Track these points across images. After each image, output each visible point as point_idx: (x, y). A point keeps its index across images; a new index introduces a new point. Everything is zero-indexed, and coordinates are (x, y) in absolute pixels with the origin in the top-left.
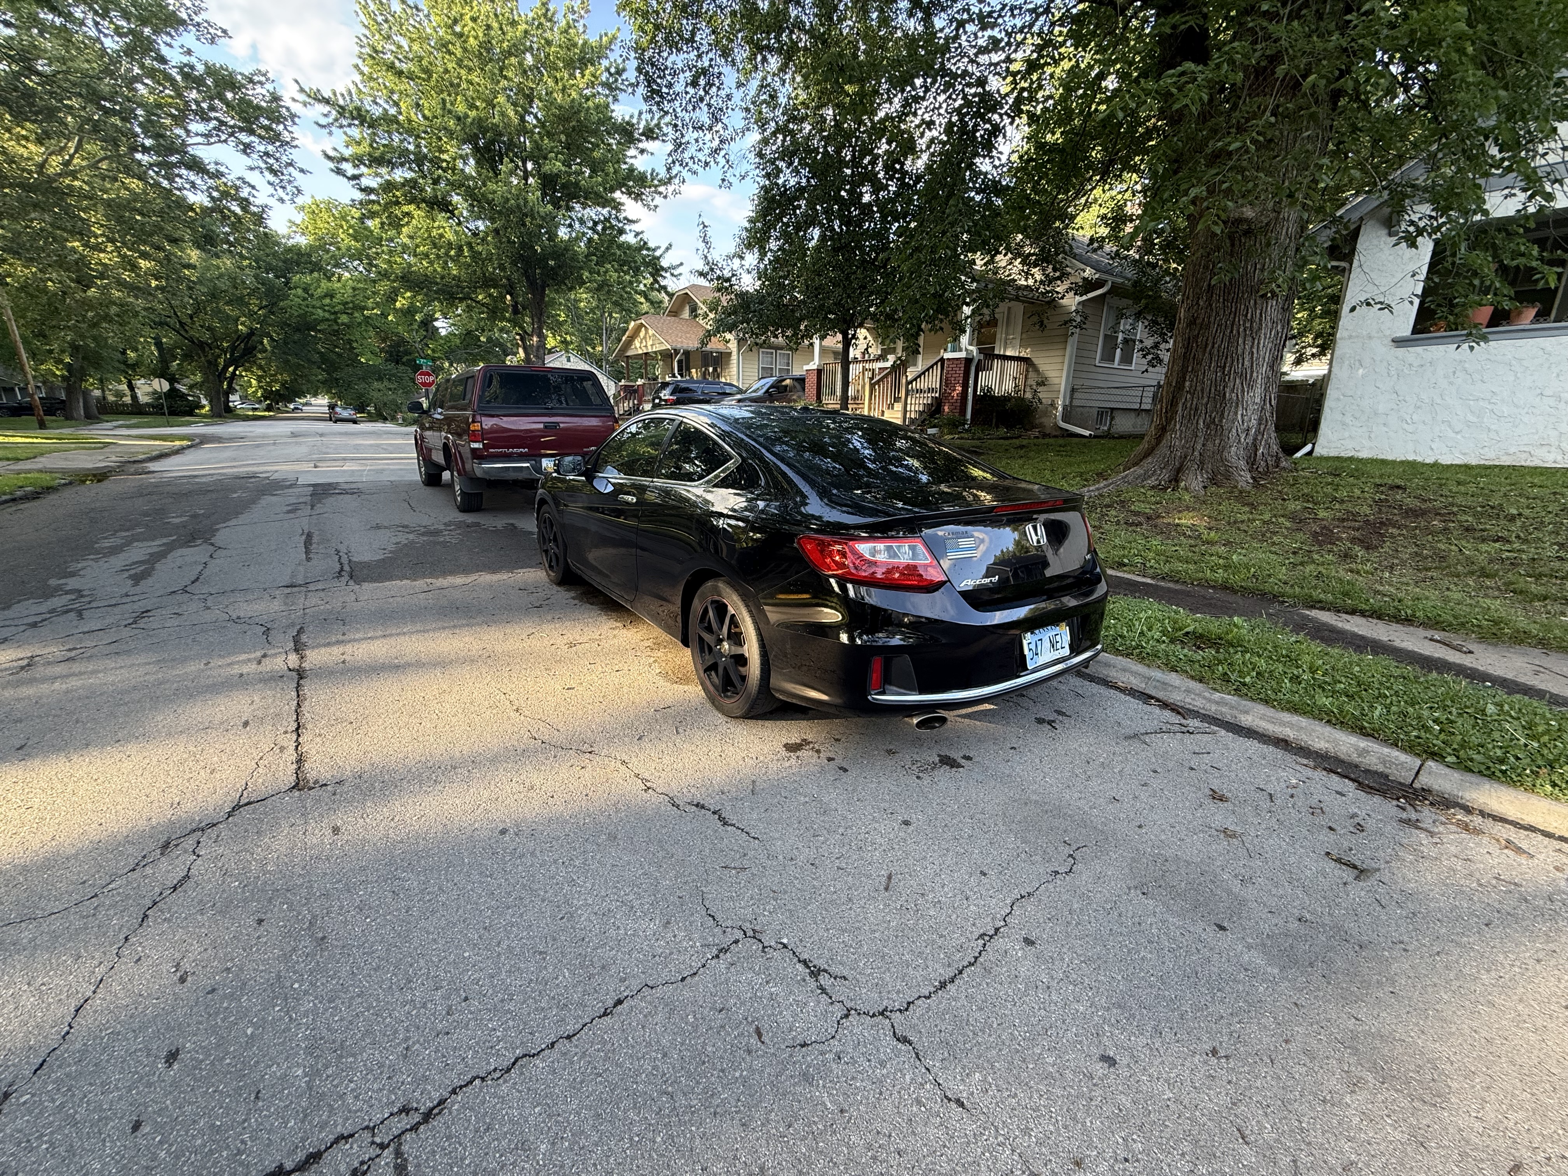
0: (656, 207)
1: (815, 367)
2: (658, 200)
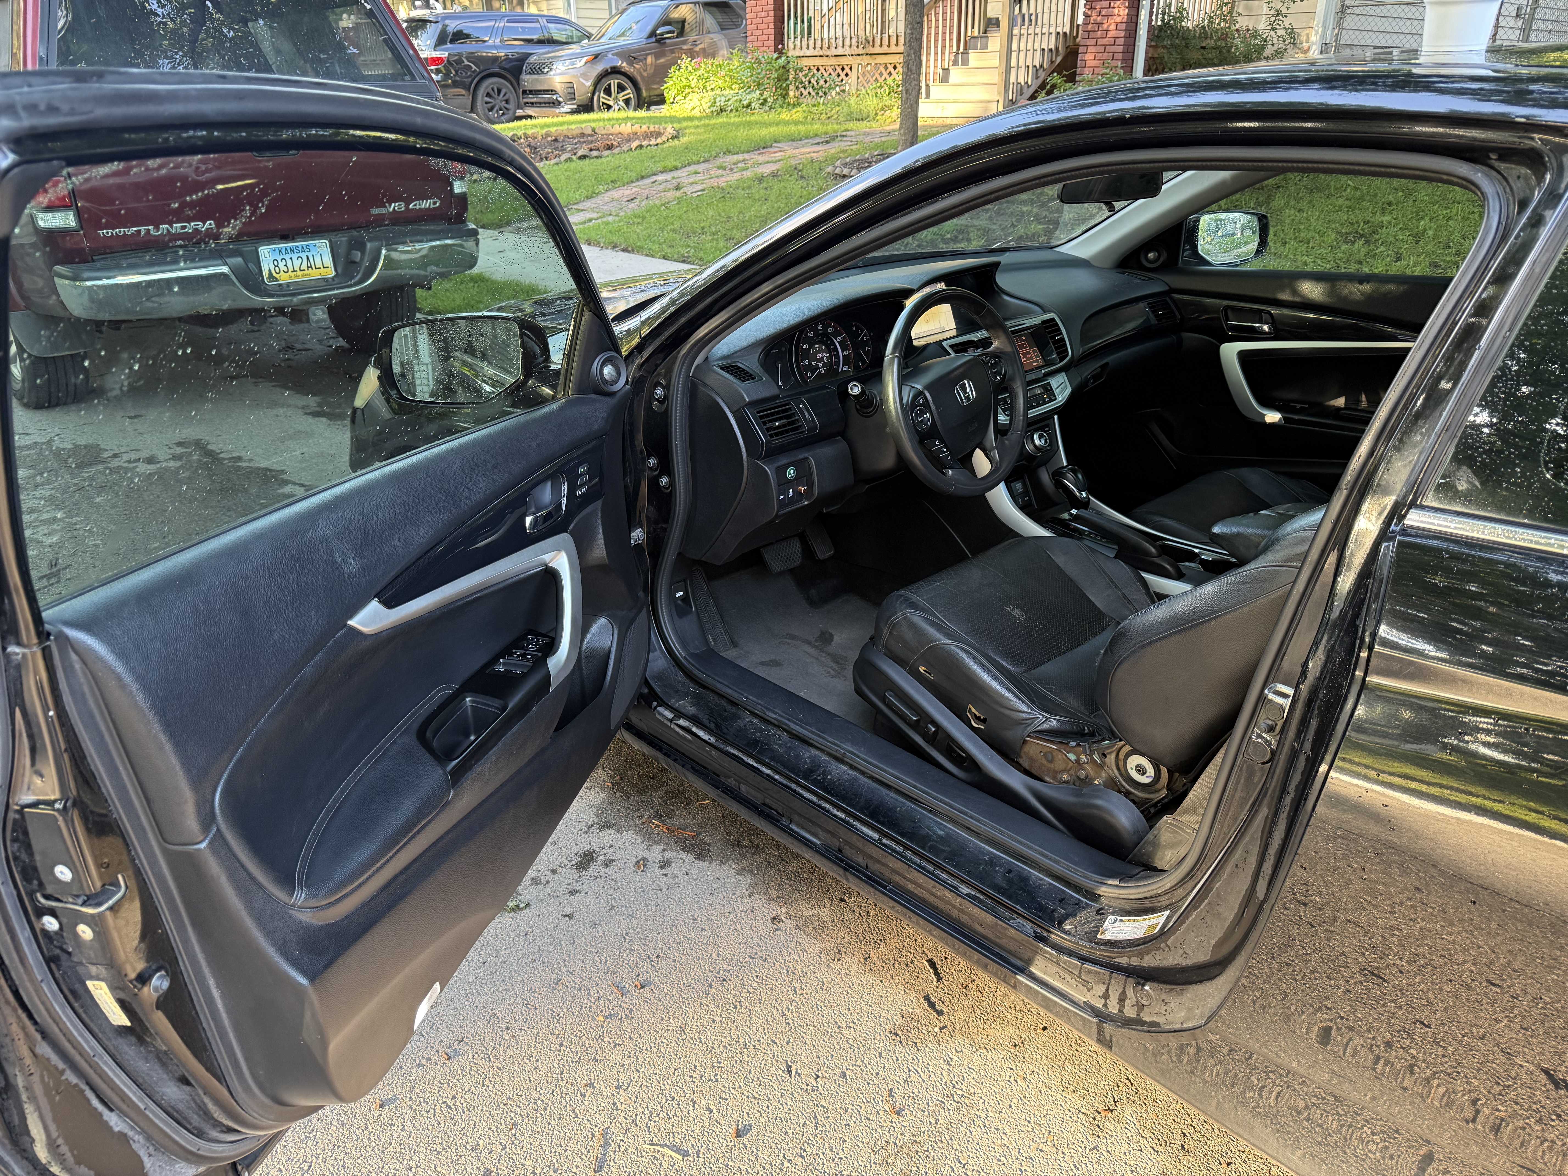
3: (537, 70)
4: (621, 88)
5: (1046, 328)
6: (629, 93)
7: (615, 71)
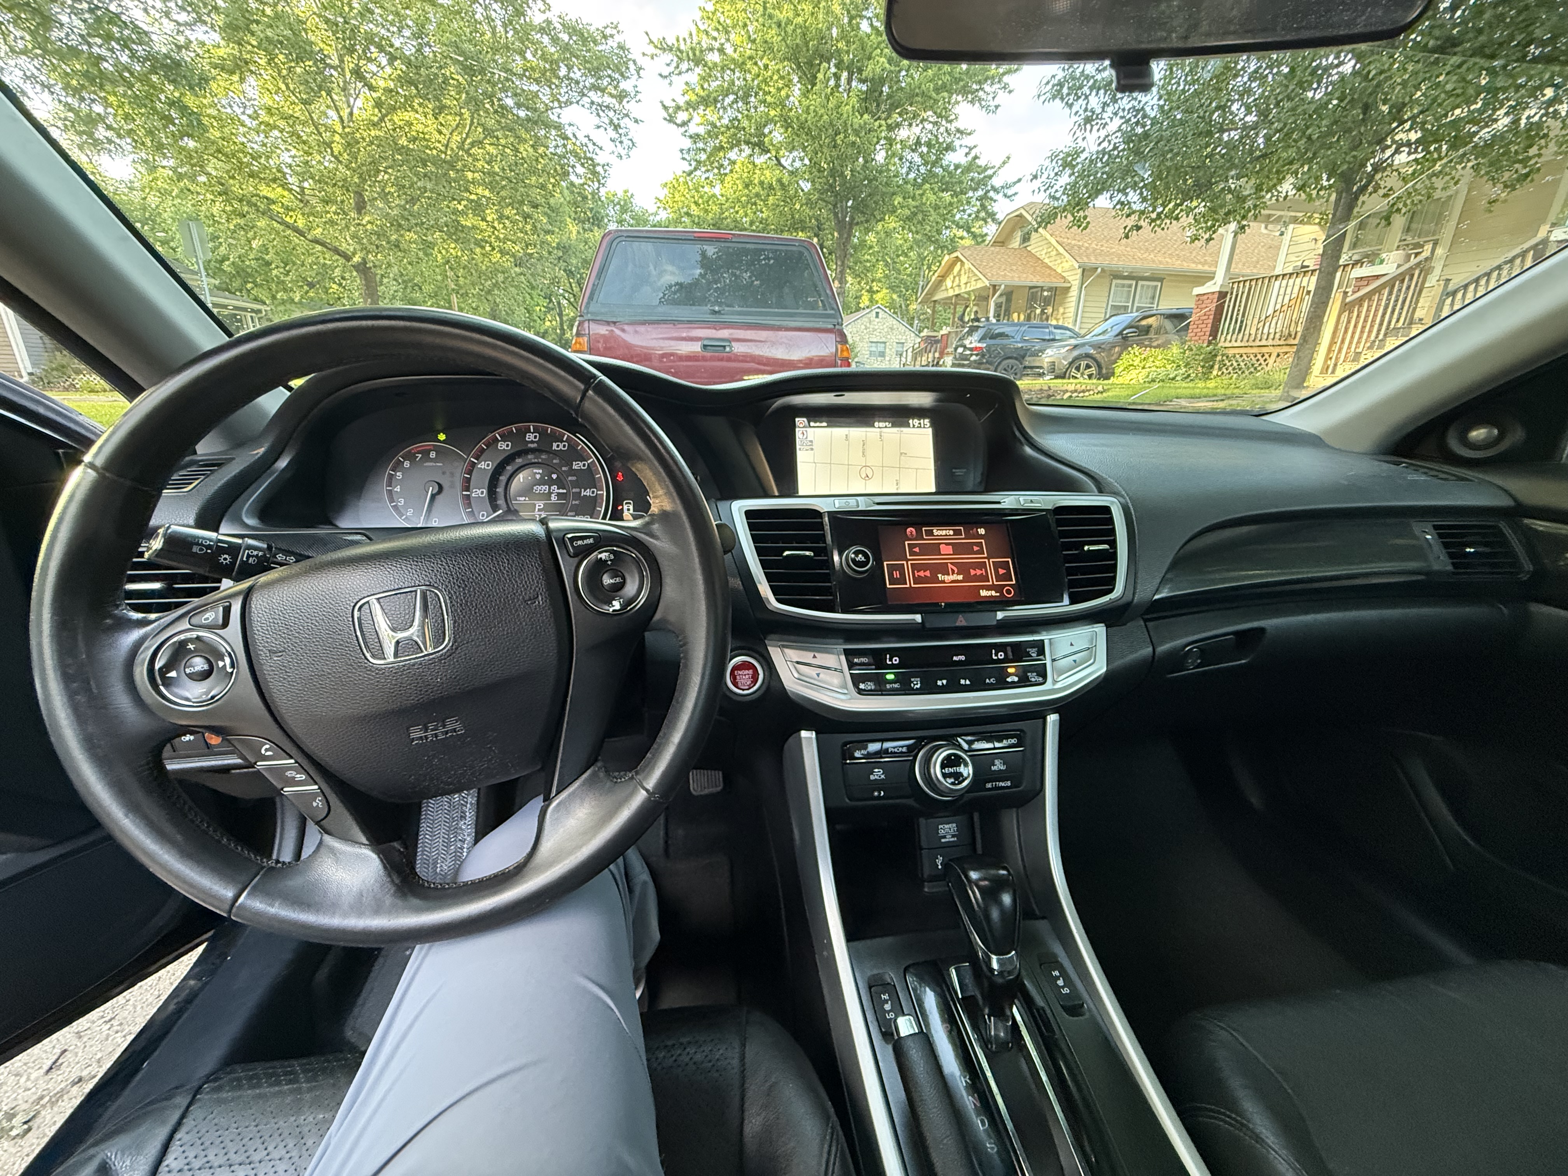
0: (997, 107)
1: (1217, 288)
2: (1002, 97)
3: (1035, 354)
4: (1088, 367)
5: (1059, 523)
6: (1093, 370)
7: (1088, 356)
